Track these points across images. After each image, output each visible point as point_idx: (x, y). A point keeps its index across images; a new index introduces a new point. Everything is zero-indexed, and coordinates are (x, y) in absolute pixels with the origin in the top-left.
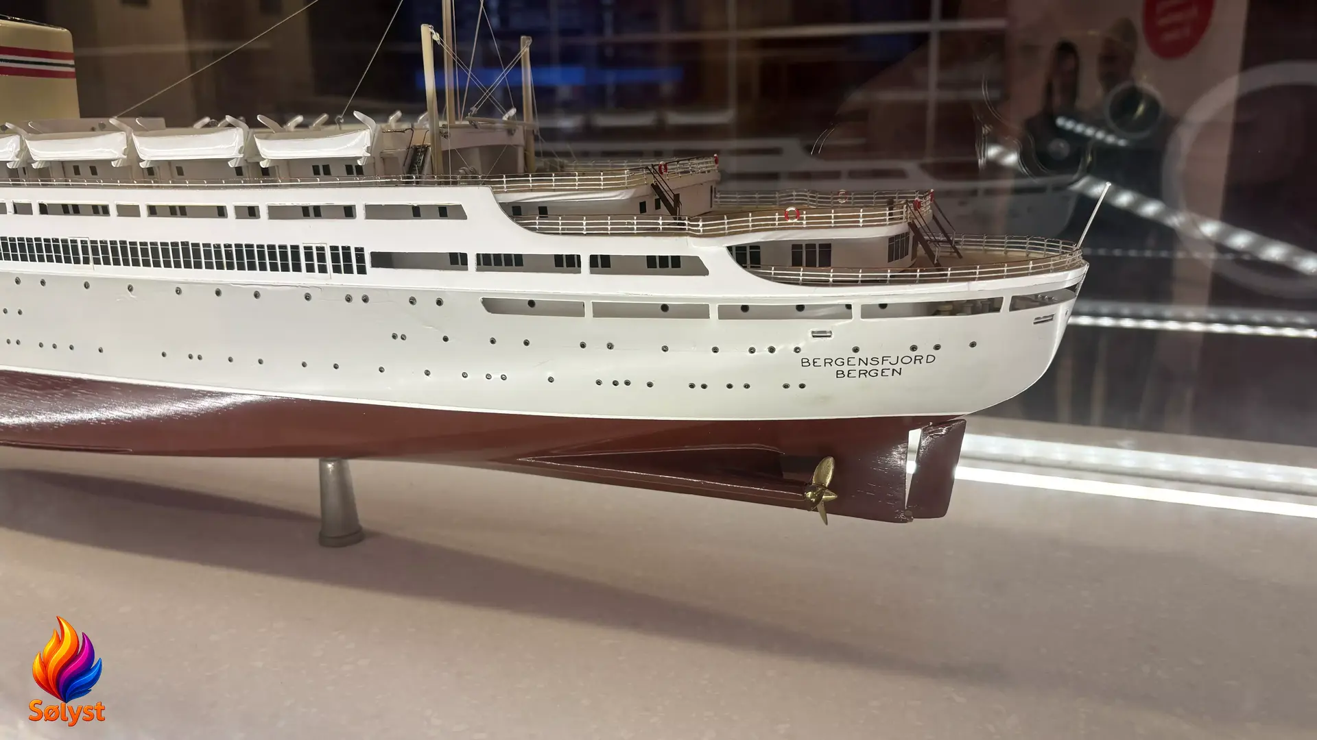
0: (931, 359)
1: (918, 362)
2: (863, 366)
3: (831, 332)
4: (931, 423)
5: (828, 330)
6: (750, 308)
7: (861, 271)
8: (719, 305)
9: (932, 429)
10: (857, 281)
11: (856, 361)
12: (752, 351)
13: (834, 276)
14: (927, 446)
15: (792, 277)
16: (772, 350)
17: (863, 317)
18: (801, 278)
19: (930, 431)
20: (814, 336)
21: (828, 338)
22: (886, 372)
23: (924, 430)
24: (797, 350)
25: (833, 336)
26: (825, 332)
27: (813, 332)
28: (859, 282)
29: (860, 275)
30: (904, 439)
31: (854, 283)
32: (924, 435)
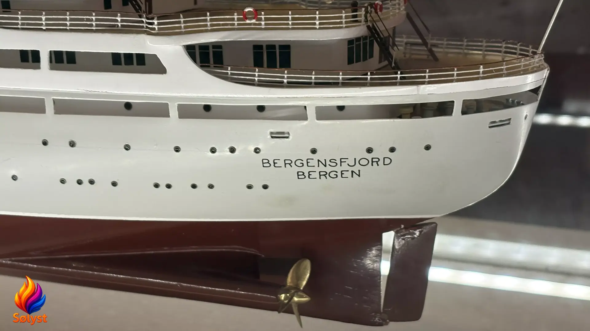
0: (387, 161)
1: (375, 164)
2: (322, 168)
3: (289, 133)
4: (403, 226)
5: (286, 131)
6: (213, 109)
7: (314, 73)
8: (179, 105)
9: (404, 232)
10: (310, 83)
11: (314, 163)
12: (213, 151)
13: (288, 78)
14: (399, 249)
15: (247, 78)
16: (232, 150)
17: (319, 118)
18: (256, 79)
19: (402, 234)
20: (272, 137)
21: (286, 139)
22: (346, 174)
23: (397, 233)
24: (257, 151)
25: (291, 137)
26: (283, 133)
27: (272, 133)
28: (313, 84)
29: (313, 77)
30: (379, 240)
31: (307, 85)
32: (397, 236)
